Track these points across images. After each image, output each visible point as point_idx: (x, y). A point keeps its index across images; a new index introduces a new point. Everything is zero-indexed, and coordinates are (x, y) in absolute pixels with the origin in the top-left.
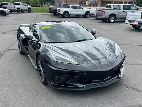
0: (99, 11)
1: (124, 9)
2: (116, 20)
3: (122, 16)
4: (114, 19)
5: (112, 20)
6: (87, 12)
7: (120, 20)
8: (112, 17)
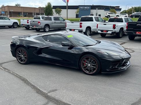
0: (34, 21)
1: (55, 20)
2: (50, 29)
3: (54, 26)
4: (48, 28)
5: (47, 30)
6: (14, 23)
7: (53, 29)
8: (47, 27)
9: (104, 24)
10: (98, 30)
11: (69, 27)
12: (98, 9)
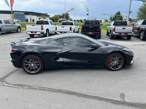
9: (62, 27)
10: (57, 32)
11: (30, 30)
12: (31, 15)
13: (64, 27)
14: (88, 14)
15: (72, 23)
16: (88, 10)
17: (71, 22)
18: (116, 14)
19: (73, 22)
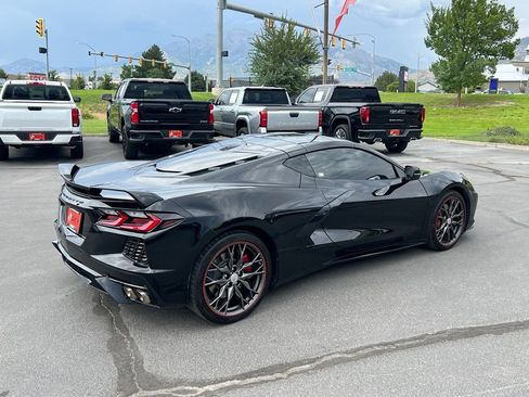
13: (39, 109)
14: (43, 51)
15: (63, 88)
16: (41, 30)
17: (57, 84)
18: (146, 55)
19: (64, 84)
